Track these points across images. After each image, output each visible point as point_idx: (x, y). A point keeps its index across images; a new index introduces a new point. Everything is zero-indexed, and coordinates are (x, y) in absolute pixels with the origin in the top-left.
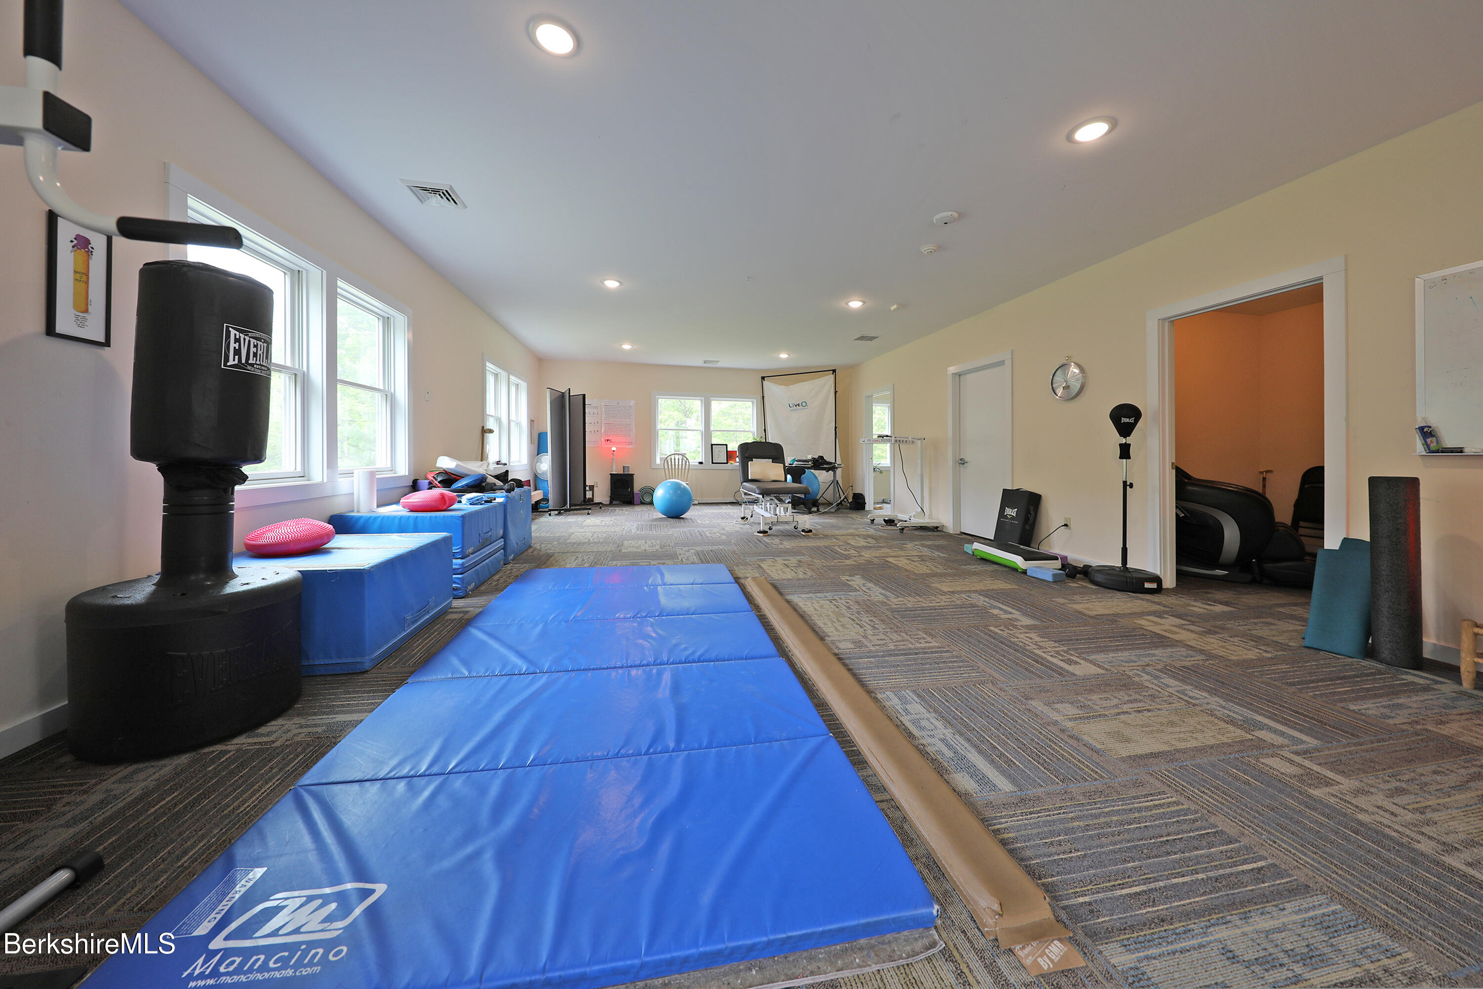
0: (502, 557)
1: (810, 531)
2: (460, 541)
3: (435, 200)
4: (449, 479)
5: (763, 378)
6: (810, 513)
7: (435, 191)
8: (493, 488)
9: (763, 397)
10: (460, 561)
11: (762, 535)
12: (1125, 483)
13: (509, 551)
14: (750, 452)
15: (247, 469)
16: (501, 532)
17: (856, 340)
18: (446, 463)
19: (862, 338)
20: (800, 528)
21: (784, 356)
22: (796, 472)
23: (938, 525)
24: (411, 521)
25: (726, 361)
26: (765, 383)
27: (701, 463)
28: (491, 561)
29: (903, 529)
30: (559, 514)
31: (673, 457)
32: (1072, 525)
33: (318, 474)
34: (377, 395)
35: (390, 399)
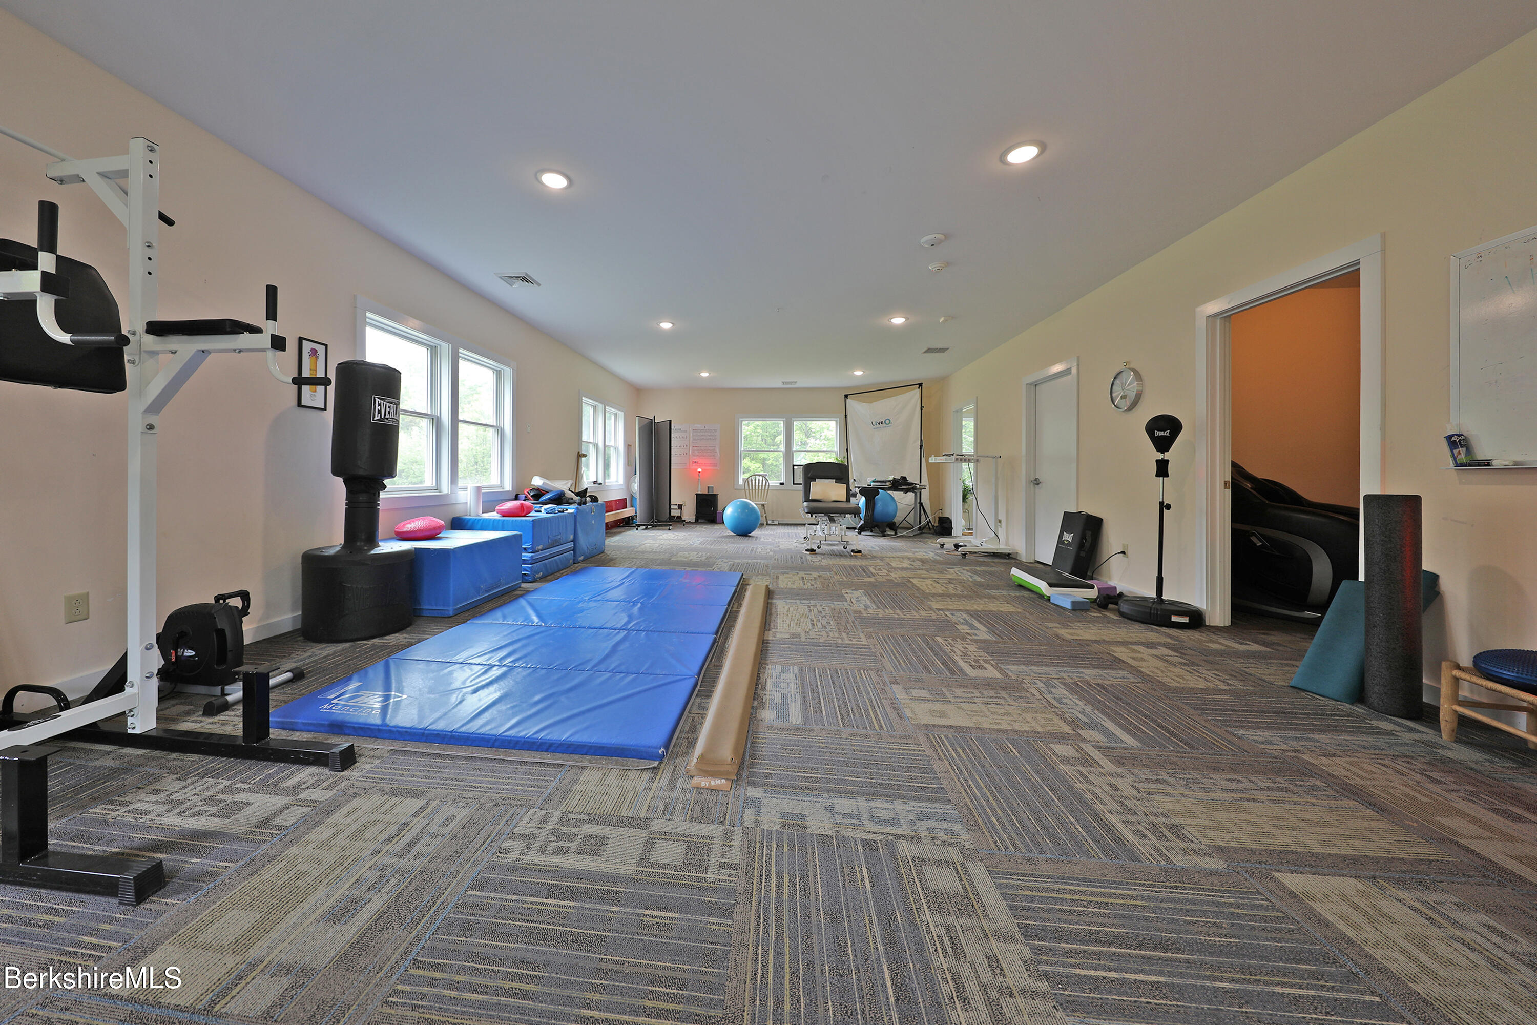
0: (572, 557)
1: (860, 552)
2: (531, 540)
3: (518, 284)
4: (538, 494)
5: (846, 396)
6: (884, 536)
7: (517, 278)
8: (569, 502)
9: (846, 416)
10: (530, 555)
11: (808, 553)
12: (1161, 504)
13: (578, 553)
14: (814, 472)
15: (386, 481)
16: (572, 537)
17: (925, 352)
18: (537, 482)
19: (929, 351)
20: (849, 548)
21: (858, 373)
22: (870, 493)
23: (1010, 552)
24: (500, 523)
25: (804, 381)
26: (848, 401)
27: (782, 484)
28: (559, 558)
29: (965, 555)
30: (647, 528)
31: (753, 478)
32: (1130, 552)
33: (445, 488)
34: (491, 430)
35: (500, 431)
